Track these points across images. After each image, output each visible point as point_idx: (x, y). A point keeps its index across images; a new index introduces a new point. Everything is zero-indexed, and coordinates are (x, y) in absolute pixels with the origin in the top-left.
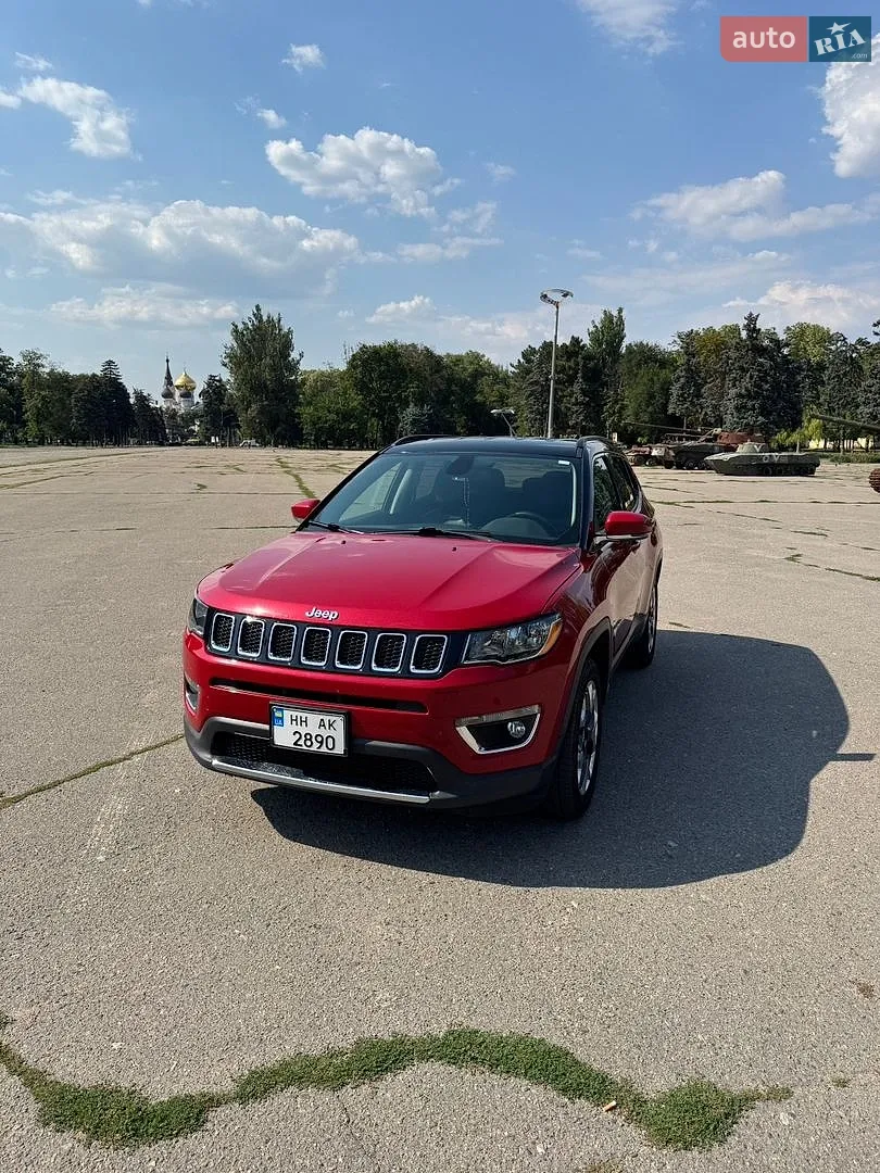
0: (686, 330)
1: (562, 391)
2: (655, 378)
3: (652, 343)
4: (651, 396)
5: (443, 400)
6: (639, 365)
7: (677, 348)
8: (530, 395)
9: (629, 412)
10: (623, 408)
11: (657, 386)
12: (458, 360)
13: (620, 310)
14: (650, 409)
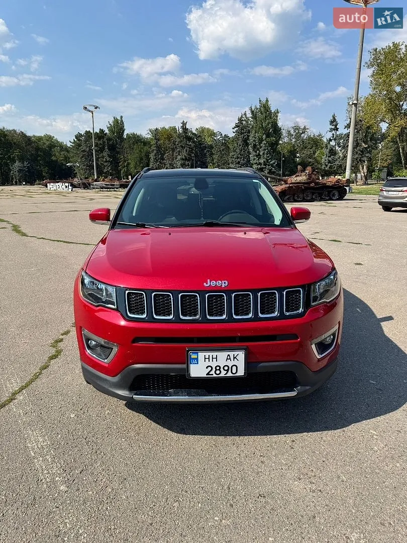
0: (154, 128)
1: (98, 155)
2: (142, 150)
3: (138, 133)
4: (141, 159)
5: (34, 159)
6: (134, 144)
7: (149, 136)
8: (82, 157)
9: (132, 166)
10: (128, 164)
11: (143, 154)
12: (40, 138)
13: (121, 117)
14: (141, 165)
